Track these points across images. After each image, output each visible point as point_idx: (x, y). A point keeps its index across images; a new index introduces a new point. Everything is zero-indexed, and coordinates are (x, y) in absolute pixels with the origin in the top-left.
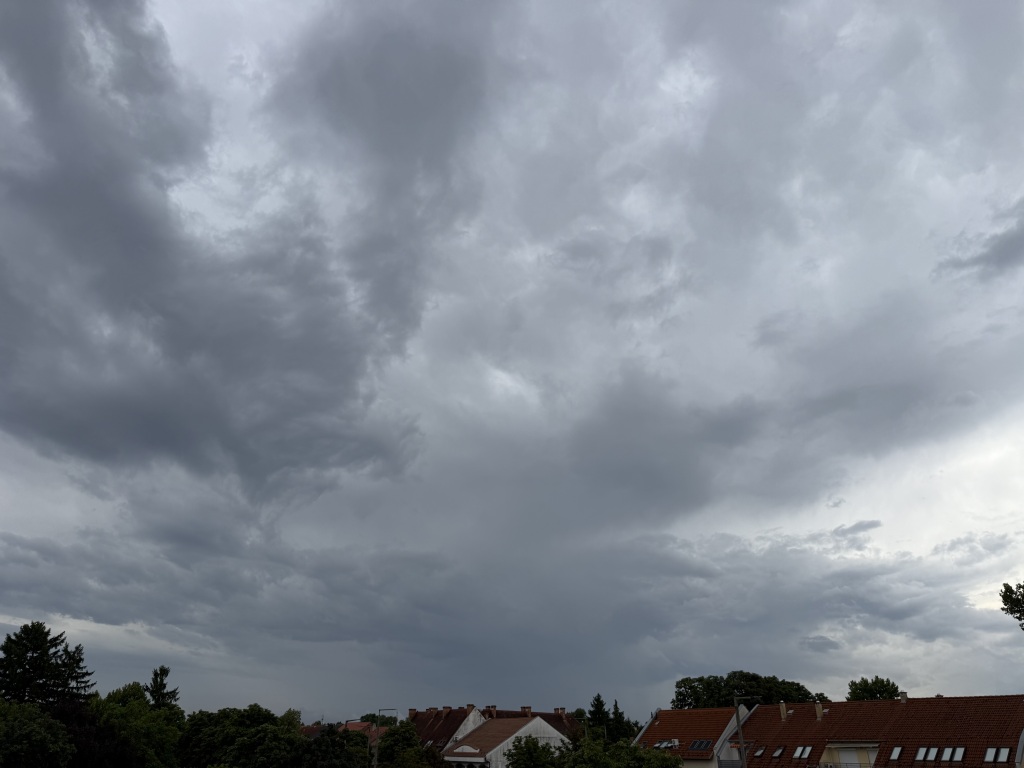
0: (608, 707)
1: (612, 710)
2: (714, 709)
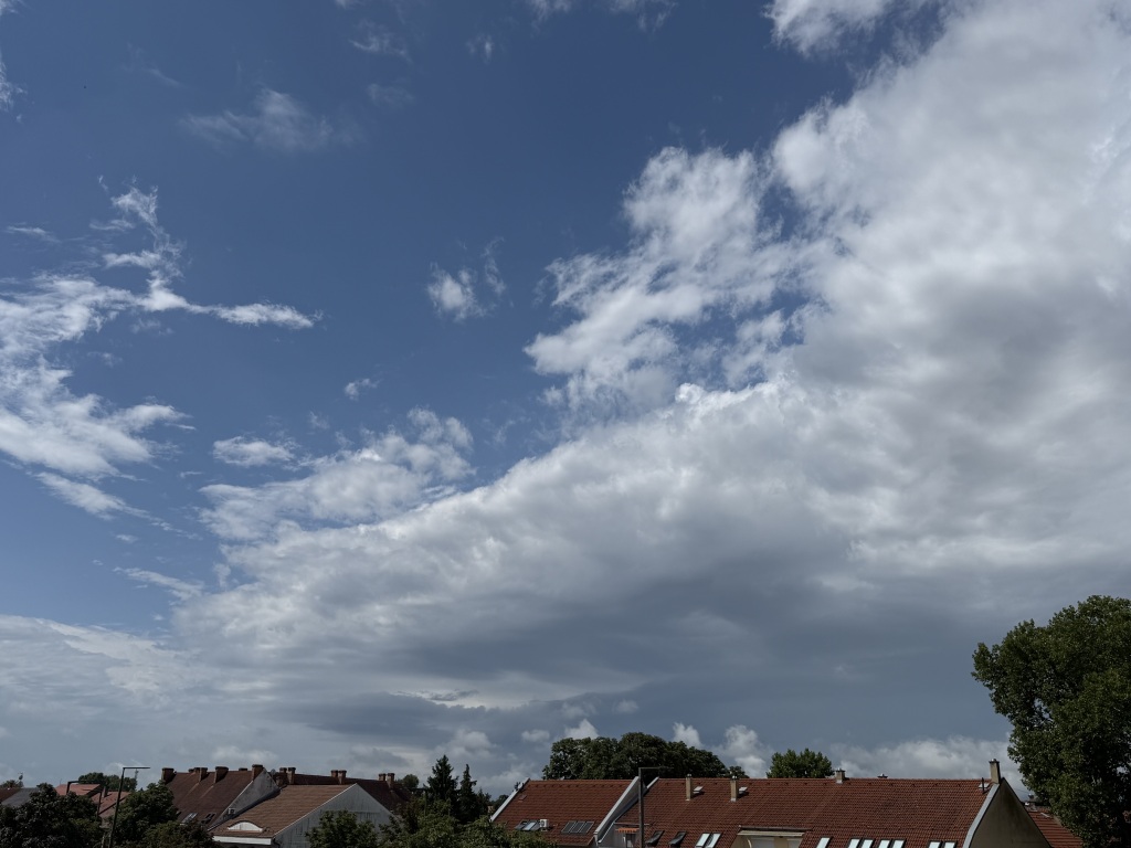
0: (456, 774)
1: (461, 779)
2: (602, 782)
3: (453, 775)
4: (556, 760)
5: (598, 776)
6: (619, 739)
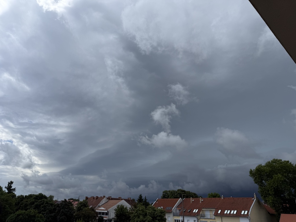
1: (144, 199)
2: (173, 199)
4: (164, 195)
6: (176, 190)
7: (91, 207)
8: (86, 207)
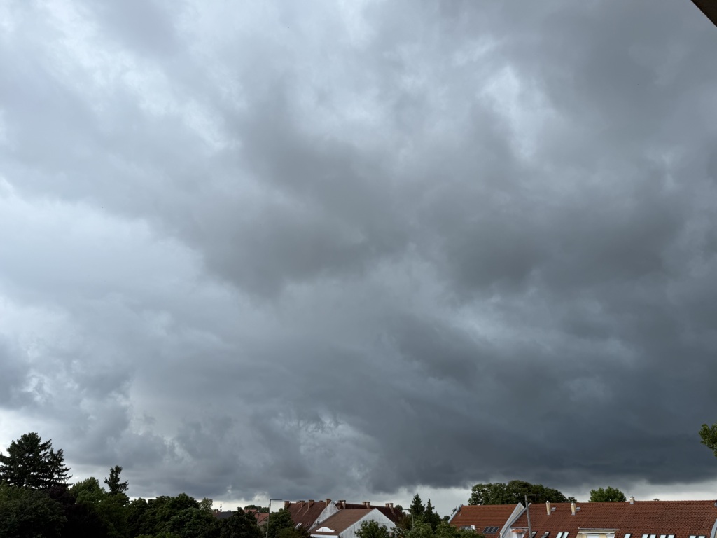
0: (424, 503)
1: (427, 506)
2: (500, 506)
3: (422, 504)
4: (474, 495)
5: (498, 503)
6: (507, 484)
7: (300, 527)
8: (289, 526)
